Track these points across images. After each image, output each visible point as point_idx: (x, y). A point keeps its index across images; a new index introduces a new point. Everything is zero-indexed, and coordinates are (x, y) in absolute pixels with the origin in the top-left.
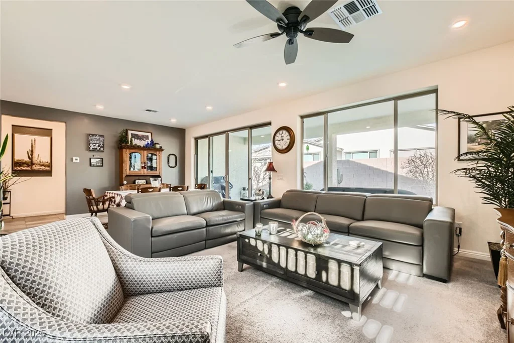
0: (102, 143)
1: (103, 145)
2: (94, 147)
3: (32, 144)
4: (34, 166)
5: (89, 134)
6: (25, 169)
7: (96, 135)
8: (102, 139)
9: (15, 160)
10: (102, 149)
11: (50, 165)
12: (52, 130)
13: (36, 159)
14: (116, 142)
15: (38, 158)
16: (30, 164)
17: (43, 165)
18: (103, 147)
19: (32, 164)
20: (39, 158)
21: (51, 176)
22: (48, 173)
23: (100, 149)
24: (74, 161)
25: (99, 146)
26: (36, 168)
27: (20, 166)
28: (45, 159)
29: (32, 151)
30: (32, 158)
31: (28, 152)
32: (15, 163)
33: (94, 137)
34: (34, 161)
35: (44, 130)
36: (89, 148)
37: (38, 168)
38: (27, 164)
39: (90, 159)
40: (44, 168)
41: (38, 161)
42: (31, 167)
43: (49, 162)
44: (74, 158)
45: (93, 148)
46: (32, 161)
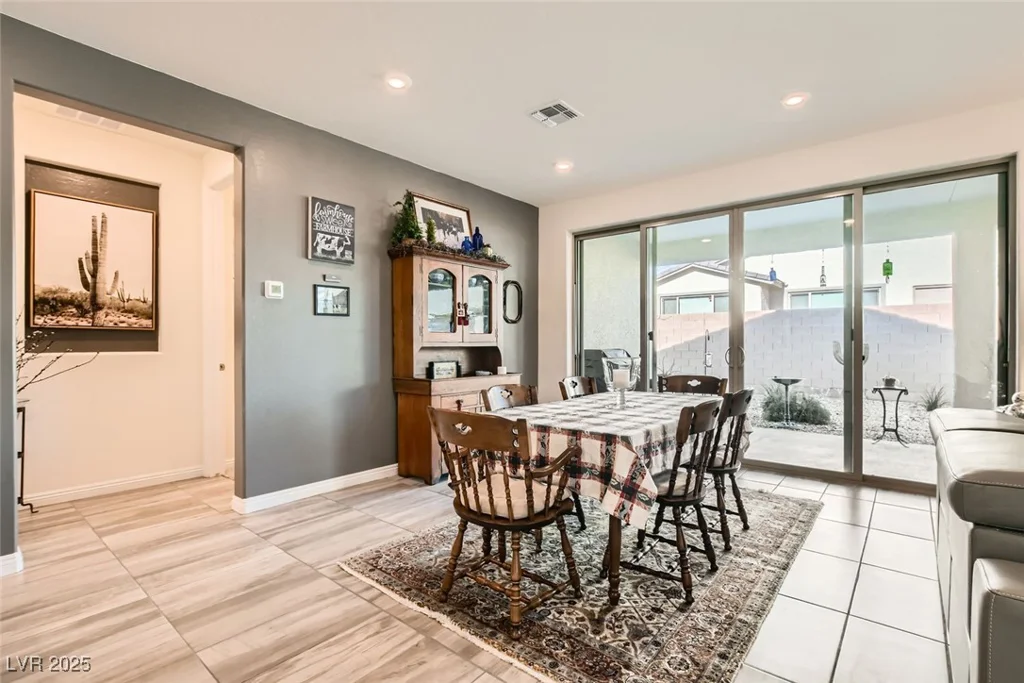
0: (347, 235)
1: (352, 240)
2: (326, 247)
3: (95, 232)
4: (101, 314)
5: (315, 200)
6: (71, 323)
7: (334, 204)
8: (348, 218)
9: (38, 291)
10: (348, 256)
11: (153, 313)
12: (157, 188)
13: (108, 288)
14: (384, 235)
15: (114, 287)
16: (87, 305)
17: (131, 311)
18: (351, 248)
19: (96, 306)
20: (119, 285)
21: (155, 348)
22: (147, 339)
23: (343, 254)
24: (269, 293)
25: (340, 244)
26: (107, 319)
27: (54, 311)
28: (137, 289)
29: (95, 260)
30: (95, 283)
31: (80, 262)
32: (35, 303)
33: (327, 212)
34: (103, 298)
35: (133, 186)
36: (314, 249)
37: (116, 319)
38: (79, 307)
39: (315, 287)
40: (134, 320)
41: (115, 295)
42: (93, 318)
43: (150, 299)
44: (270, 284)
45: (323, 251)
46: (94, 296)
